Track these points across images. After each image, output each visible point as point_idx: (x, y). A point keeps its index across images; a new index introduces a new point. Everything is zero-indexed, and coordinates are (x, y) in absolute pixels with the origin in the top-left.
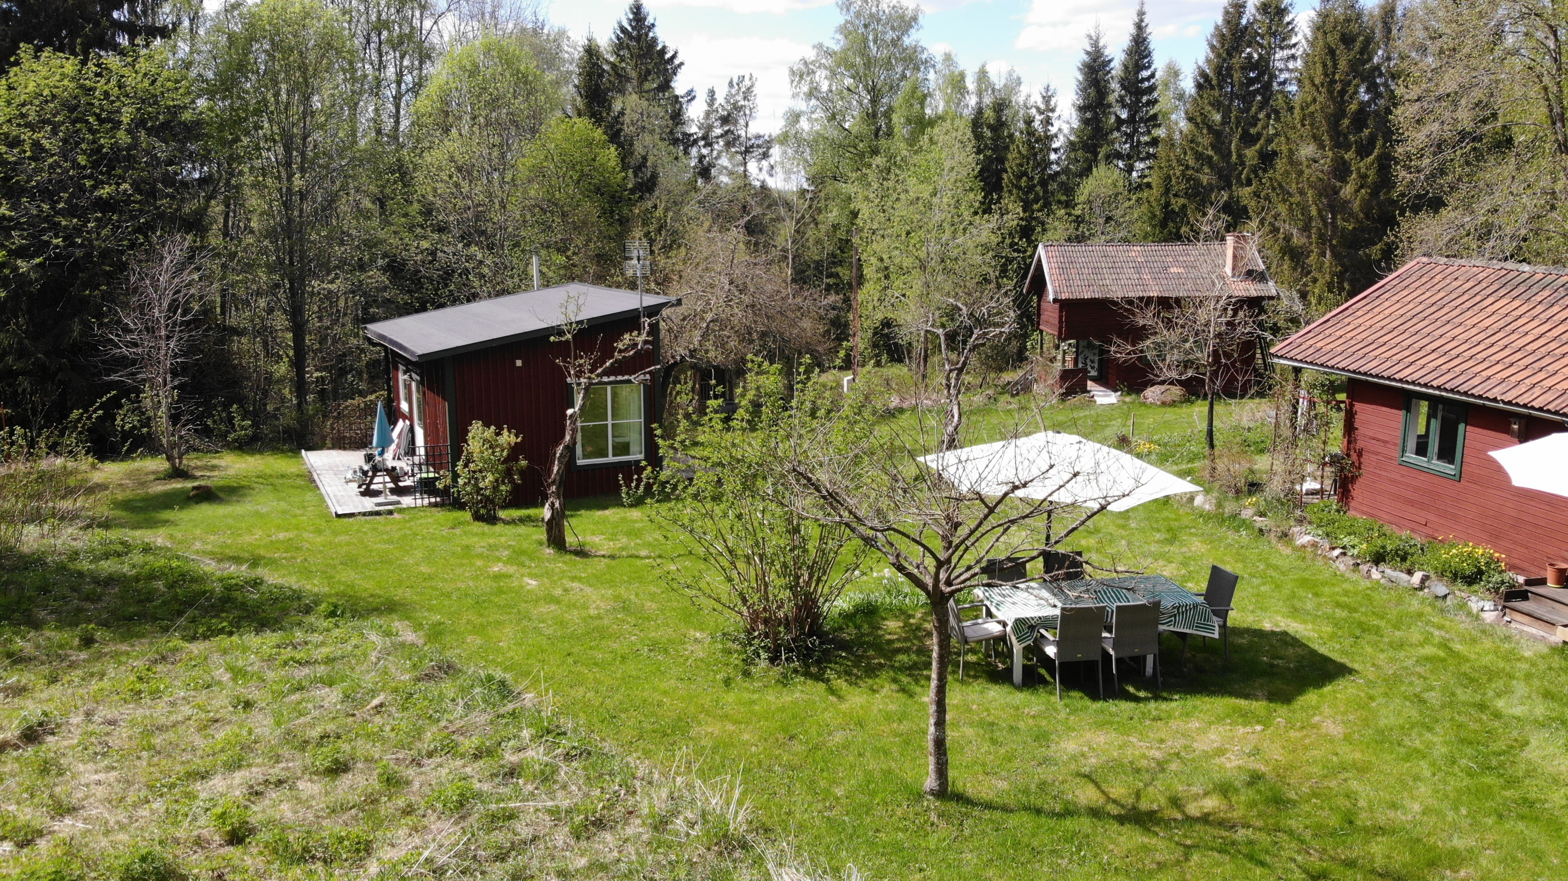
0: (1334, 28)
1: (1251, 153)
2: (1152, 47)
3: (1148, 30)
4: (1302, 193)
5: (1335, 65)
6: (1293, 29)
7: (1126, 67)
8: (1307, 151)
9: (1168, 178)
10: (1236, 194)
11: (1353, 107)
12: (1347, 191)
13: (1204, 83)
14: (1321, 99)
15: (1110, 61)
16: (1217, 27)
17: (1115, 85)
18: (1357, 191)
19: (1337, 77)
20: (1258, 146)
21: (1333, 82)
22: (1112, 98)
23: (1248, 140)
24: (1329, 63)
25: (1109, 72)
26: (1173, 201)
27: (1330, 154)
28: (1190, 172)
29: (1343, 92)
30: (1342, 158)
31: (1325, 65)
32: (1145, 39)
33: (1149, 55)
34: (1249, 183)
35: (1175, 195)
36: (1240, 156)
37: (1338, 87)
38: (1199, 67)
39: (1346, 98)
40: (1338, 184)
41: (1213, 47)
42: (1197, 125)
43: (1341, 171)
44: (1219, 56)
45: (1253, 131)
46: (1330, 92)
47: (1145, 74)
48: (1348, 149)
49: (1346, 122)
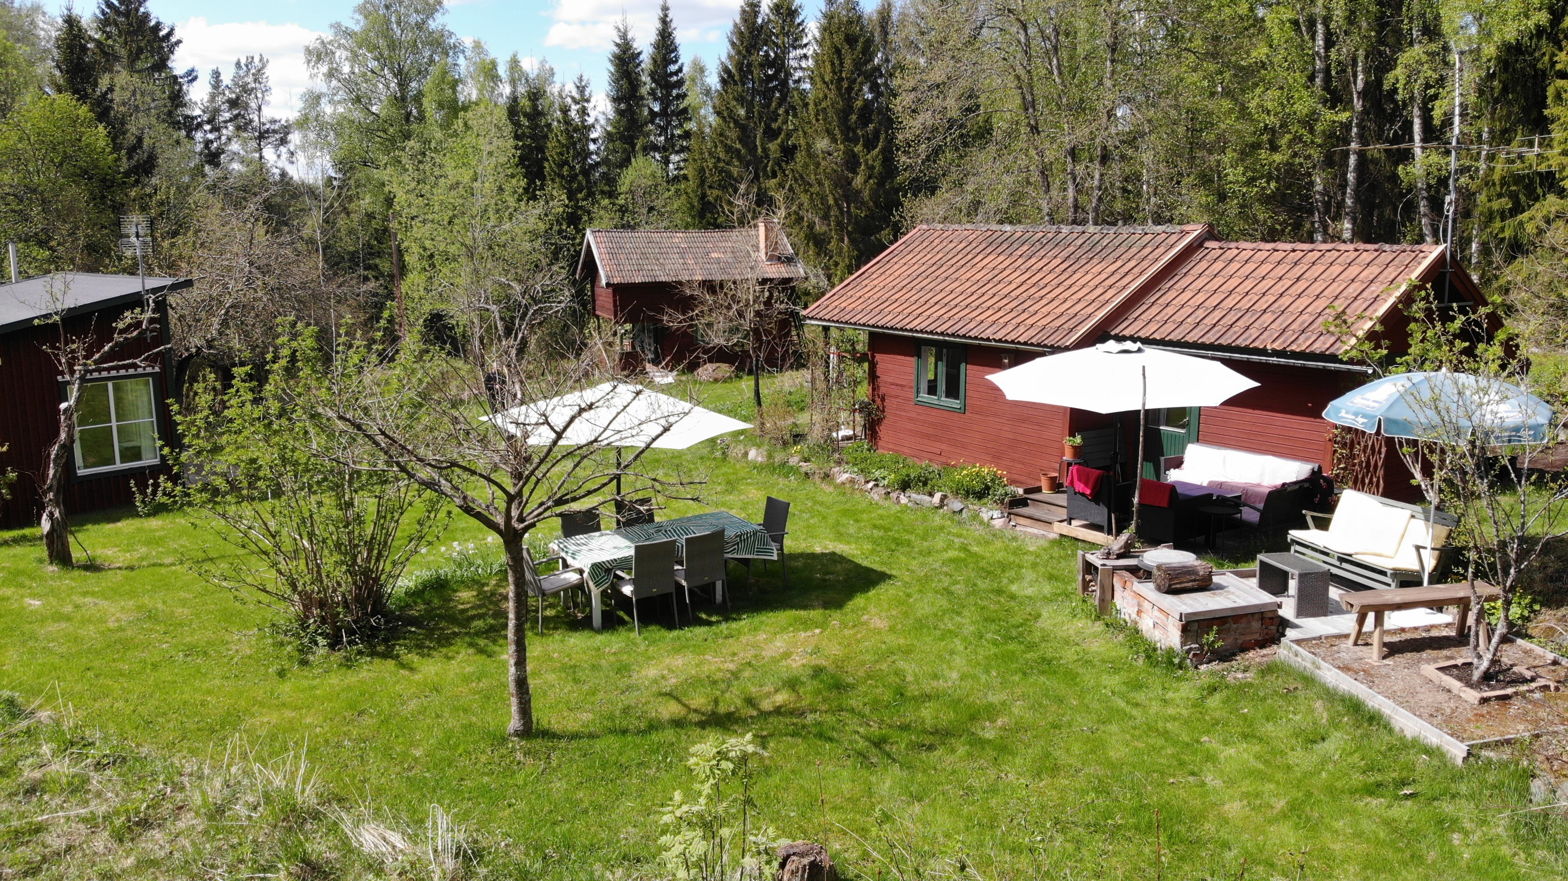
0: (839, 28)
1: (773, 146)
2: (677, 41)
3: (673, 25)
4: (820, 183)
5: (841, 64)
6: (803, 30)
7: (654, 60)
8: (822, 144)
9: (702, 170)
10: (763, 185)
11: (859, 103)
12: (858, 181)
13: (727, 79)
14: (831, 95)
15: (639, 54)
16: (736, 25)
17: (645, 78)
18: (866, 182)
19: (844, 75)
20: (779, 140)
21: (840, 79)
22: (644, 91)
23: (771, 134)
24: (837, 62)
25: (639, 65)
26: (708, 192)
27: (842, 147)
28: (721, 165)
29: (849, 89)
30: (852, 151)
31: (833, 64)
32: (670, 34)
33: (675, 49)
34: (774, 175)
35: (710, 187)
36: (765, 150)
37: (845, 84)
38: (722, 63)
39: (853, 95)
40: (850, 175)
41: (733, 44)
42: (724, 118)
43: (852, 163)
44: (739, 52)
45: (774, 126)
46: (839, 88)
47: (673, 68)
48: (856, 141)
49: (854, 117)
